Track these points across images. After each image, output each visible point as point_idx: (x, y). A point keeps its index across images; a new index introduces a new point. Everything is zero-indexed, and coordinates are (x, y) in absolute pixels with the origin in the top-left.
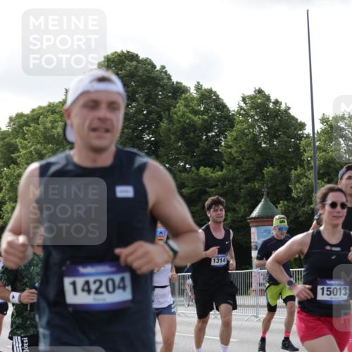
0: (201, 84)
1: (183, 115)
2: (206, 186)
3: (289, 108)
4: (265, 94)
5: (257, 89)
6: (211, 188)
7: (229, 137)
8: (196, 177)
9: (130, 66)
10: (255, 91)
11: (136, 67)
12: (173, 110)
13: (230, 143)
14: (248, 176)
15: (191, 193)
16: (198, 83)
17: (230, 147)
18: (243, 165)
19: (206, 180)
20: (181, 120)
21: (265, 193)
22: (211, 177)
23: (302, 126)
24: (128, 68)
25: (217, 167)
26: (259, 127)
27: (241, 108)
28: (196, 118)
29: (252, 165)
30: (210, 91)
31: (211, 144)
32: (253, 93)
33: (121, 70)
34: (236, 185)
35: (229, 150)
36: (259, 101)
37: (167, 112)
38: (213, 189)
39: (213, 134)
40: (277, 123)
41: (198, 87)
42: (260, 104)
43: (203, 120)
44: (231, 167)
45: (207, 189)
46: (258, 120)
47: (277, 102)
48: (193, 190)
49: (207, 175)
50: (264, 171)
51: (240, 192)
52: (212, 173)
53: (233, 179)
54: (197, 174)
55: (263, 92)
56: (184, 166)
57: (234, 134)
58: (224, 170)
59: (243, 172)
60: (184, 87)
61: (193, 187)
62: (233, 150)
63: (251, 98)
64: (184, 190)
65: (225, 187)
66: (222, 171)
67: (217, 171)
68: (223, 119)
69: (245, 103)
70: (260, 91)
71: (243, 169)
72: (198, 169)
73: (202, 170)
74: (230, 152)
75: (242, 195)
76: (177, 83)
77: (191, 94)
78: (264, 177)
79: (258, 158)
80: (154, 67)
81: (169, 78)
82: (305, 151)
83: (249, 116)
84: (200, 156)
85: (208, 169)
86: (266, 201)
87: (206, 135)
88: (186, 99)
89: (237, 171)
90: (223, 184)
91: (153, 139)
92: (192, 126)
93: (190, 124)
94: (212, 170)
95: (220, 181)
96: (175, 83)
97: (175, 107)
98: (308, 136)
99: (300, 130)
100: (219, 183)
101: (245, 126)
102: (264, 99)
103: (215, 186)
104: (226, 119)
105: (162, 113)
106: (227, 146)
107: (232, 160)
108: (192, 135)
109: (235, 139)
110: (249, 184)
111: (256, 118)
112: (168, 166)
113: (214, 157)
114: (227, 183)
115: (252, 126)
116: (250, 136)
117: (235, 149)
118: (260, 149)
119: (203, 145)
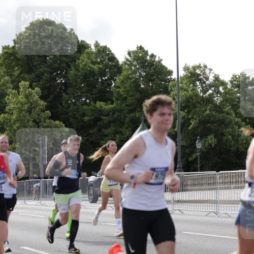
1: (85, 65)
2: (101, 115)
3: (161, 60)
4: (144, 50)
5: (139, 46)
6: (104, 116)
7: (118, 80)
8: (94, 108)
10: (137, 47)
12: (78, 62)
13: (119, 85)
14: (131, 108)
15: (90, 120)
16: (97, 42)
17: (119, 87)
18: (128, 100)
19: (100, 111)
20: (85, 68)
21: (143, 120)
22: (105, 109)
23: (170, 73)
25: (109, 102)
26: (140, 73)
27: (127, 60)
28: (96, 67)
29: (134, 101)
30: (105, 48)
31: (105, 85)
32: (136, 49)
34: (122, 115)
35: (118, 90)
36: (140, 55)
37: (73, 63)
38: (106, 117)
39: (106, 78)
40: (152, 71)
41: (97, 45)
42: (141, 57)
43: (99, 68)
44: (119, 102)
45: (102, 117)
46: (138, 68)
47: (153, 56)
49: (102, 107)
51: (125, 120)
52: (105, 106)
53: (121, 111)
54: (94, 106)
55: (143, 48)
56: (86, 101)
57: (122, 78)
58: (114, 104)
59: (127, 105)
60: (87, 44)
61: (91, 116)
62: (121, 90)
63: (134, 52)
64: (85, 118)
65: (114, 116)
66: (112, 104)
67: (109, 104)
68: (114, 68)
69: (130, 56)
70: (141, 48)
71: (128, 103)
72: (95, 103)
73: (99, 104)
74: (119, 92)
75: (126, 122)
76: (82, 41)
77: (92, 49)
78: (142, 109)
79: (138, 95)
82: (172, 90)
83: (132, 66)
84: (96, 94)
85: (102, 103)
86: (143, 126)
87: (101, 78)
88: (88, 53)
89: (124, 105)
90: (114, 113)
91: (63, 81)
92: (92, 72)
93: (90, 71)
94: (105, 104)
95: (110, 112)
96: (80, 41)
97: (79, 59)
98: (174, 80)
99: (169, 75)
100: (111, 113)
101: (129, 72)
102: (144, 53)
103: (108, 115)
104: (115, 67)
105: (70, 63)
106: (116, 87)
107: (119, 97)
108: (91, 79)
109: (122, 82)
110: (132, 114)
111: (138, 67)
112: (74, 101)
113: (107, 95)
114: (116, 113)
115: (135, 72)
116: (133, 80)
117: (122, 89)
118: (140, 89)
119: (99, 86)
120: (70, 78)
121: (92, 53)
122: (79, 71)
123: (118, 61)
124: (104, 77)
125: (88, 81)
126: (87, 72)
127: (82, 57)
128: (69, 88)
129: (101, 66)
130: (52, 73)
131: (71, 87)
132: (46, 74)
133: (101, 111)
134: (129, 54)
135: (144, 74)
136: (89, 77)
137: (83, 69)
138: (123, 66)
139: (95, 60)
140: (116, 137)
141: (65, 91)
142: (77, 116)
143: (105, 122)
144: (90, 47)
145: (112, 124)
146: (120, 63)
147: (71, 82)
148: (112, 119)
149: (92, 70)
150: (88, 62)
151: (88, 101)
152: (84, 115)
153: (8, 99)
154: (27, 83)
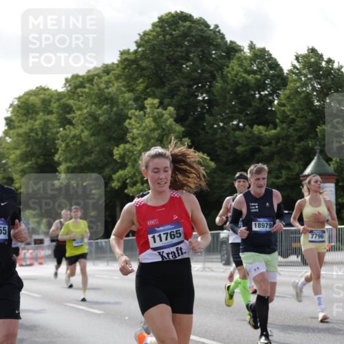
0: (254, 43)
1: (236, 75)
2: (260, 144)
3: (342, 67)
4: (318, 54)
5: (310, 47)
6: (264, 146)
7: (282, 96)
8: (250, 135)
9: (184, 27)
10: (308, 50)
11: (190, 27)
12: (226, 70)
13: (284, 102)
14: (301, 134)
15: (245, 151)
16: (252, 42)
17: (284, 105)
18: (297, 123)
20: (235, 79)
21: (318, 151)
22: (265, 135)
24: (182, 29)
25: (271, 126)
26: (313, 86)
27: (295, 67)
28: (250, 77)
29: (305, 124)
30: (263, 51)
31: (264, 102)
32: (306, 52)
33: (175, 31)
34: (289, 143)
35: (283, 108)
36: (313, 60)
37: (220, 72)
38: (267, 148)
39: (266, 92)
40: (330, 82)
41: (252, 47)
42: (313, 63)
43: (256, 79)
44: (284, 125)
45: (261, 147)
46: (310, 79)
47: (329, 61)
48: (247, 148)
49: (261, 133)
50: (317, 130)
51: (294, 150)
52: (266, 131)
53: (287, 137)
54: (250, 132)
55: (316, 51)
56: (238, 125)
57: (287, 92)
58: (278, 129)
59: (296, 130)
60: (240, 46)
61: (247, 145)
62: (286, 109)
63: (304, 56)
64: (237, 148)
65: (279, 145)
66: (275, 129)
67: (271, 129)
68: (276, 78)
69: (298, 62)
70: (313, 50)
71: (297, 127)
72: (252, 127)
73: (256, 128)
74: (284, 111)
75: (295, 152)
76: (231, 42)
77: (245, 53)
78: (317, 135)
79: (310, 116)
80: (208, 26)
81: (223, 37)
83: (302, 75)
84: (253, 114)
85: (261, 127)
86: (318, 159)
87: (259, 93)
88: (239, 58)
89: (291, 130)
90: (277, 142)
91: (206, 98)
92: (246, 86)
93: (243, 83)
94: (265, 128)
95: (273, 139)
96: (229, 42)
97: (228, 67)
100: (273, 141)
101: (298, 84)
102: (317, 58)
103: (269, 144)
104: (278, 77)
105: (215, 72)
106: (280, 104)
107: (285, 118)
108: (245, 94)
109: (288, 97)
110: (302, 143)
111: (309, 76)
112: (221, 124)
113: (267, 116)
114: (281, 141)
115: (305, 85)
116: (303, 95)
117: (289, 108)
118: (313, 108)
119: (256, 104)
120: (216, 93)
121: (246, 58)
122: (228, 84)
123: (281, 70)
124: (263, 91)
125: (241, 97)
126: (239, 84)
127: (231, 64)
128: (215, 108)
129: (259, 77)
130: (190, 86)
131: (217, 106)
132: (182, 88)
133: (259, 139)
134: (297, 58)
135: (319, 86)
136: (242, 91)
137: (233, 80)
138: (289, 76)
139: (249, 68)
140: (281, 173)
141: (209, 111)
142: (227, 145)
143: (266, 154)
144: (243, 51)
145: (276, 156)
146: (286, 71)
147: (217, 98)
148: (275, 150)
149: (245, 82)
150: (240, 72)
151: (241, 124)
152: (237, 144)
153: (130, 124)
154: (156, 101)
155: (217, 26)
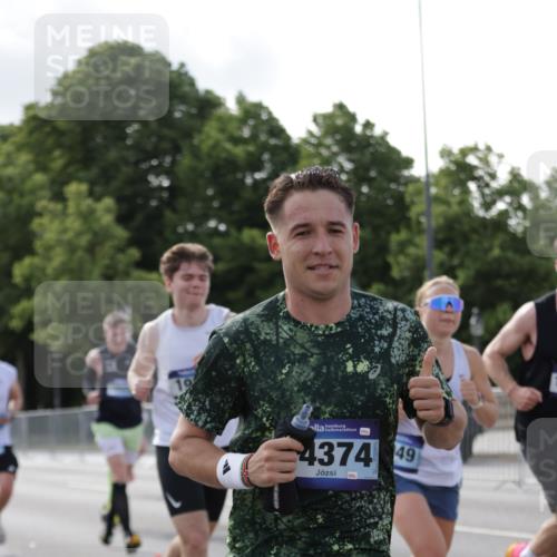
0: (245, 94)
2: (253, 259)
3: (387, 134)
4: (348, 112)
6: (260, 262)
8: (236, 244)
10: (334, 107)
12: (197, 138)
16: (240, 93)
22: (261, 246)
23: (408, 163)
28: (239, 151)
30: (259, 106)
31: (260, 192)
32: (331, 110)
36: (339, 122)
37: (187, 141)
38: (264, 265)
39: (263, 175)
41: (241, 100)
42: (340, 127)
43: (247, 153)
45: (255, 264)
46: (335, 154)
47: (368, 125)
48: (232, 265)
49: (254, 241)
52: (262, 239)
54: (237, 240)
55: (346, 107)
56: (216, 228)
60: (218, 98)
63: (325, 117)
68: (280, 152)
69: (317, 124)
70: (341, 107)
72: (240, 232)
76: (206, 91)
81: (192, 83)
82: (413, 203)
83: (323, 147)
84: (243, 211)
85: (255, 233)
87: (252, 177)
88: (220, 119)
91: (165, 183)
93: (226, 160)
94: (262, 234)
96: (202, 92)
98: (418, 180)
99: (406, 168)
102: (347, 120)
104: (283, 151)
111: (333, 149)
112: (190, 227)
119: (247, 195)
120: (181, 177)
121: (231, 118)
122: (201, 160)
123: (288, 138)
124: (258, 173)
125: (223, 183)
126: (219, 162)
127: (206, 129)
128: (181, 199)
129: (252, 148)
130: (137, 163)
131: (184, 196)
132: (124, 168)
133: (252, 252)
134: (316, 120)
135: (350, 165)
136: (224, 173)
137: (209, 156)
138: (302, 148)
139: (236, 134)
143: (263, 275)
144: (224, 105)
146: (295, 141)
147: (183, 184)
149: (230, 158)
150: (221, 140)
151: (222, 228)
153: (41, 225)
154: (84, 187)
155: (182, 65)
